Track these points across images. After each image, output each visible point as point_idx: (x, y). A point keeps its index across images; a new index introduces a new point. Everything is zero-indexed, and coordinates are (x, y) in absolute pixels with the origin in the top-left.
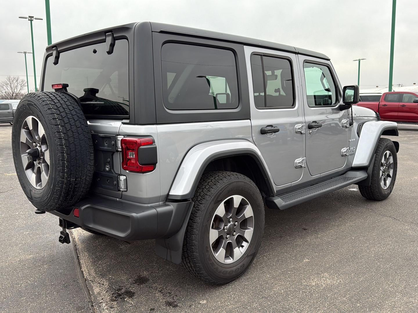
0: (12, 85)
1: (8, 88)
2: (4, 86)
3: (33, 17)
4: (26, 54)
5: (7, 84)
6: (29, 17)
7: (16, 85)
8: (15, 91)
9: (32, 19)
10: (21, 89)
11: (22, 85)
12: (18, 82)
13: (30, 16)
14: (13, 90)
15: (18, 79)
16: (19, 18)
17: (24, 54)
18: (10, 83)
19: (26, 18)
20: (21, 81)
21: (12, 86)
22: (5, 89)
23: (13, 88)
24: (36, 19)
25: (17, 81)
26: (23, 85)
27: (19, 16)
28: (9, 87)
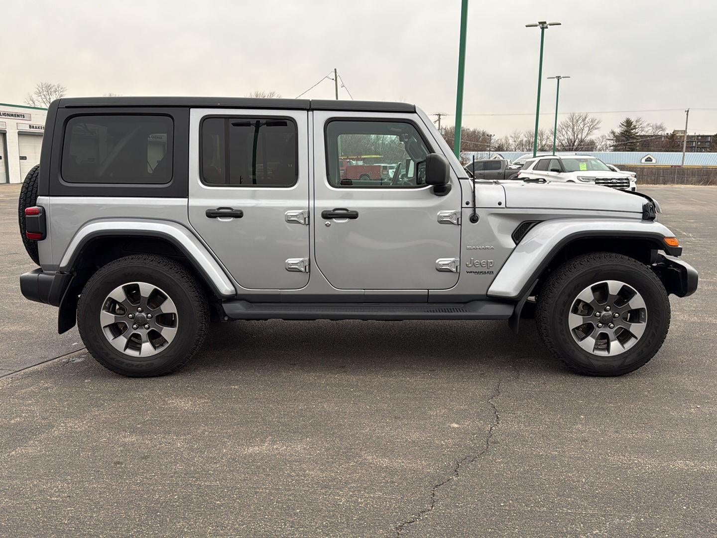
0: (575, 127)
1: (568, 133)
2: (563, 130)
3: (545, 23)
4: (560, 80)
5: (567, 127)
6: (540, 23)
7: (582, 126)
8: (579, 136)
9: (545, 25)
10: (587, 134)
11: (591, 127)
12: (586, 122)
13: (540, 21)
14: (576, 135)
15: (586, 118)
16: (527, 26)
17: (557, 80)
18: (573, 124)
19: (537, 26)
20: (591, 120)
21: (575, 130)
22: (564, 134)
23: (576, 133)
24: (550, 25)
25: (584, 120)
26: (593, 127)
27: (527, 24)
28: (571, 130)
